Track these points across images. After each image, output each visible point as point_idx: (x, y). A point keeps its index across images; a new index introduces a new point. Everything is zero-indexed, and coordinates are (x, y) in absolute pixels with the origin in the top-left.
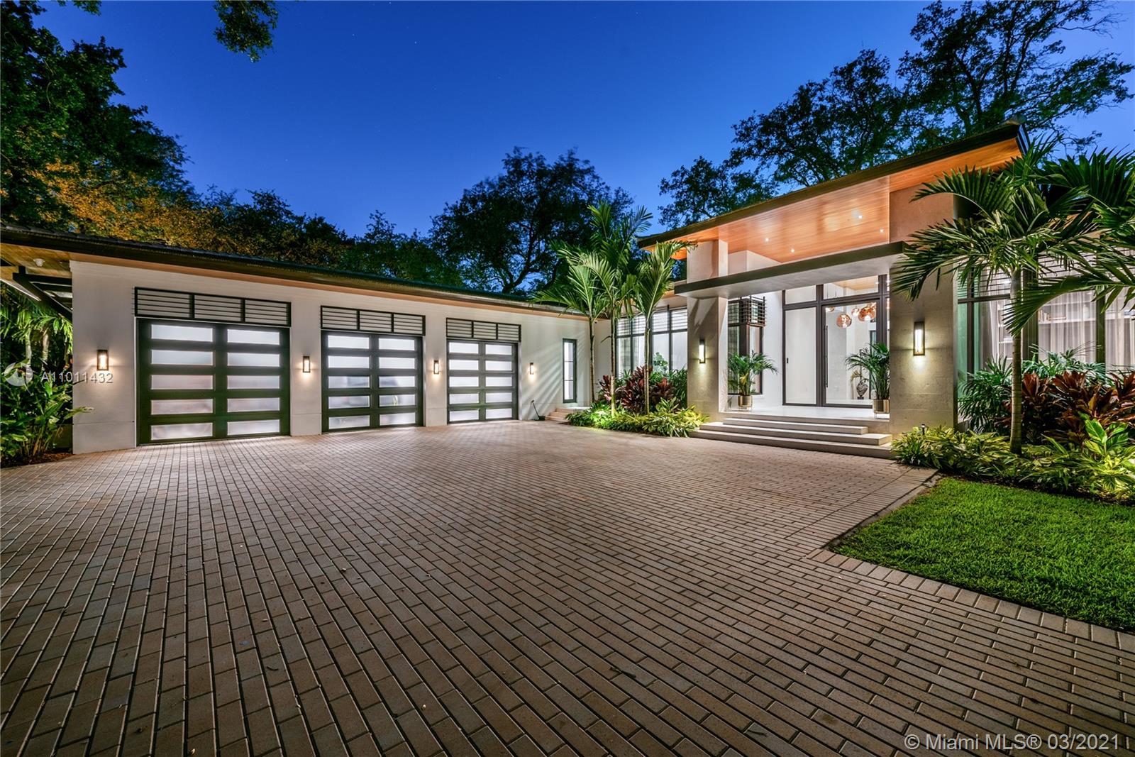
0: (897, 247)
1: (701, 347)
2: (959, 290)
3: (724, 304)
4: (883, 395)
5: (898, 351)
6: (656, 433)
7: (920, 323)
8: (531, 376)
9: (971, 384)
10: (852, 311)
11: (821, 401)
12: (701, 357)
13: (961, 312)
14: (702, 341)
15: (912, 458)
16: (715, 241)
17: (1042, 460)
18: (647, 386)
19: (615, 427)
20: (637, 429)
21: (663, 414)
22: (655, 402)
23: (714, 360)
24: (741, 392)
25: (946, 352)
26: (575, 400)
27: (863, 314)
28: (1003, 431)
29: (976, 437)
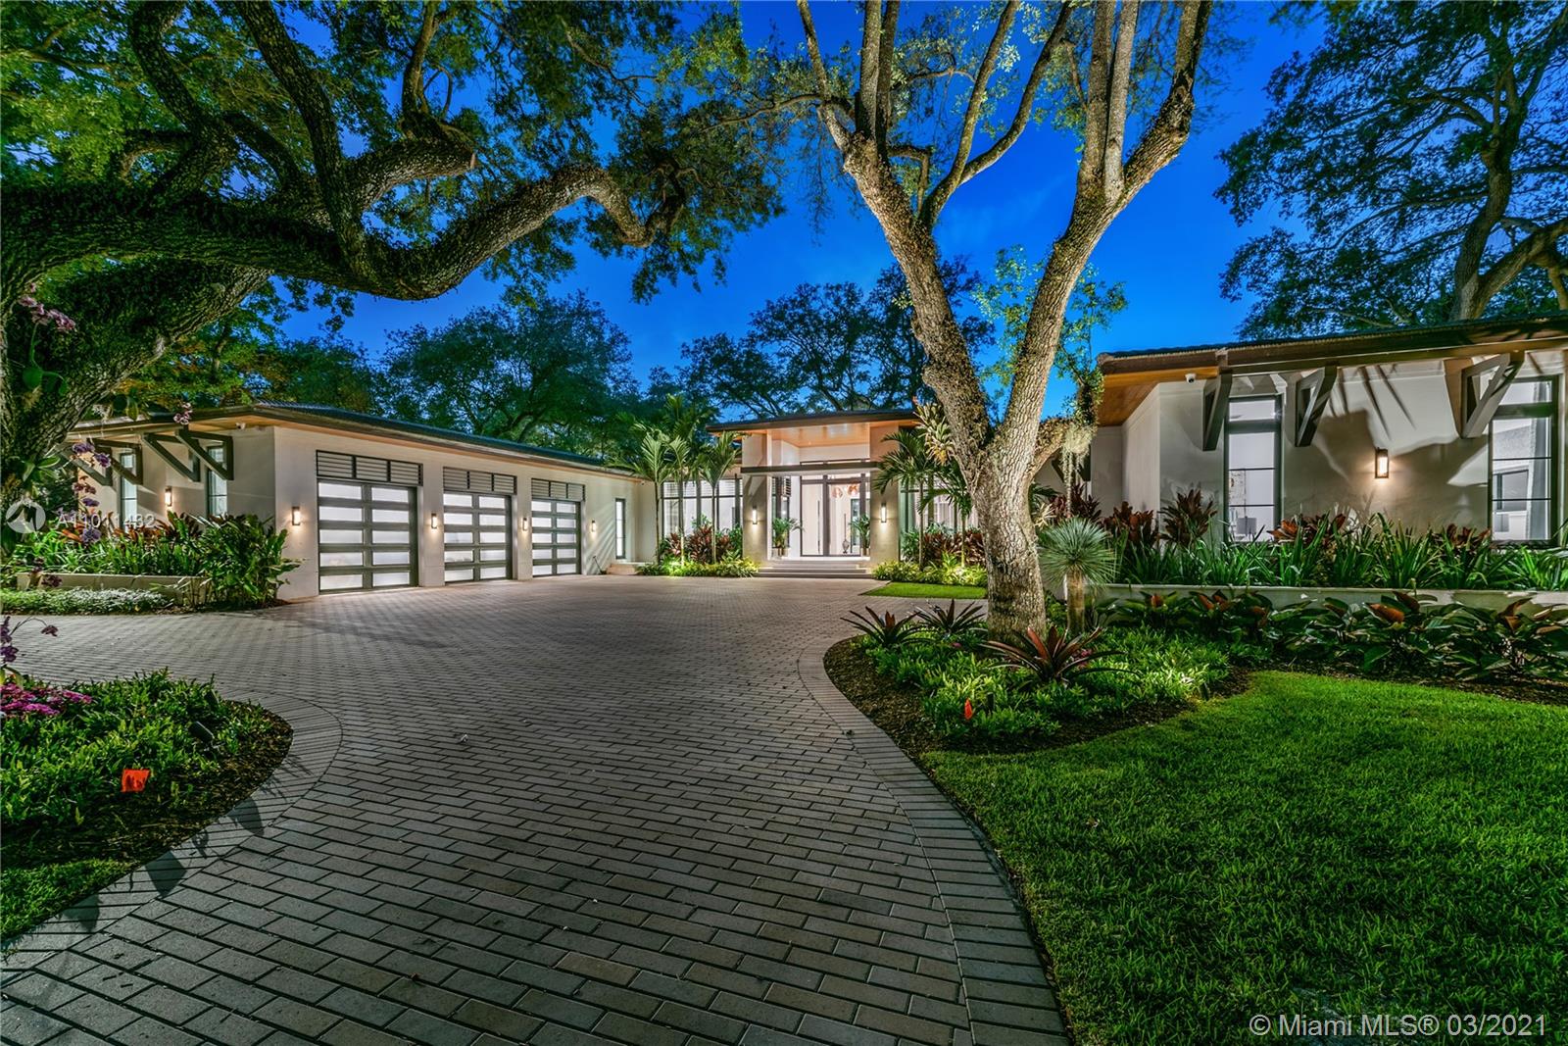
0: (873, 464)
1: (754, 512)
2: (901, 488)
3: (770, 480)
4: (865, 544)
5: (873, 519)
6: (728, 575)
7: (884, 504)
8: (593, 532)
9: (907, 538)
10: (845, 488)
11: (826, 553)
12: (754, 519)
13: (902, 497)
14: (755, 507)
15: (881, 576)
16: (765, 435)
17: (930, 572)
18: (714, 544)
19: (688, 574)
20: (713, 574)
21: (730, 562)
22: (721, 553)
23: (764, 521)
24: (781, 545)
25: (896, 520)
26: (624, 557)
27: (850, 490)
28: (917, 561)
29: (908, 564)
